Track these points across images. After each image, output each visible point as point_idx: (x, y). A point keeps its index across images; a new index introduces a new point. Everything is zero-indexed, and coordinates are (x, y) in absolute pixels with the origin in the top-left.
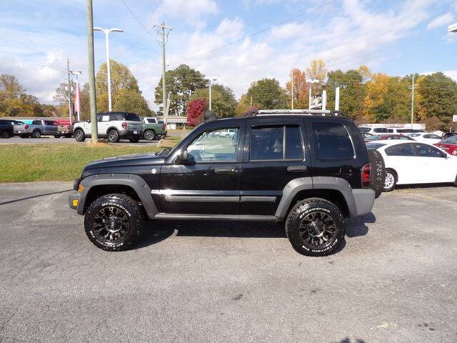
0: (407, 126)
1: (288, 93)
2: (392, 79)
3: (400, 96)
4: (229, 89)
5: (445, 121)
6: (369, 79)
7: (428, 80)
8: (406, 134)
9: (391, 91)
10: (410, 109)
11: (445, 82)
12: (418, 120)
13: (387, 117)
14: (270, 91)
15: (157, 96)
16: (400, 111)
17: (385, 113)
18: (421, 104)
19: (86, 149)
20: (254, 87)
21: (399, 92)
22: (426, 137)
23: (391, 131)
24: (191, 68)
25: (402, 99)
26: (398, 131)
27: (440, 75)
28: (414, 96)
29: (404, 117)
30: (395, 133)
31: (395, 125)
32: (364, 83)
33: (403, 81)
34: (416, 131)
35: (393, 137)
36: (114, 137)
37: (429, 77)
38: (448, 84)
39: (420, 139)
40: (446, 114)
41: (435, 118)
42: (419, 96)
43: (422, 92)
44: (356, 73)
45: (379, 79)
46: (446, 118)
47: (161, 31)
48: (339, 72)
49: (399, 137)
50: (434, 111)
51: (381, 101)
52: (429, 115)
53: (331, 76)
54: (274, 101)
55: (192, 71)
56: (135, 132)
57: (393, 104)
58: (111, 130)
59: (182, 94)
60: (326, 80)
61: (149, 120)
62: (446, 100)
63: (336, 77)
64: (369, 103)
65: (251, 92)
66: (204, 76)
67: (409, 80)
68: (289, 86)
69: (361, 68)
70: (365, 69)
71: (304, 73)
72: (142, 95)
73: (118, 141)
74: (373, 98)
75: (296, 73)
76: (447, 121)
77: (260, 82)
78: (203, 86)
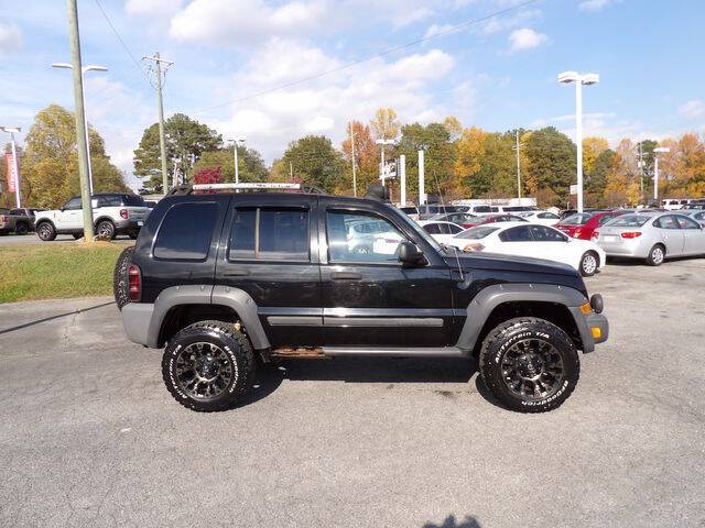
0: (514, 203)
1: (344, 158)
2: (490, 136)
3: (502, 160)
4: (255, 153)
5: (561, 194)
6: (460, 136)
7: (537, 138)
8: (515, 214)
9: (489, 153)
10: (516, 178)
11: (559, 139)
12: (527, 194)
13: (485, 190)
14: (318, 155)
15: (137, 164)
16: (503, 181)
17: (483, 184)
18: (529, 170)
20: (294, 149)
21: (501, 154)
22: (540, 216)
23: (496, 210)
24: (192, 119)
25: (505, 165)
26: (505, 210)
27: (551, 131)
28: (520, 160)
29: (509, 189)
30: (501, 212)
31: (499, 201)
32: (452, 141)
33: (504, 139)
34: (527, 209)
35: (499, 219)
36: (106, 231)
37: (536, 133)
38: (562, 143)
39: (533, 220)
40: (562, 184)
41: (548, 190)
42: (526, 160)
43: (529, 154)
44: (441, 127)
45: (473, 136)
46: (562, 189)
48: (417, 126)
49: (509, 218)
50: (546, 180)
51: (477, 168)
52: (541, 186)
53: (407, 131)
54: (326, 169)
55: (195, 125)
56: (140, 223)
57: (493, 171)
58: (103, 221)
59: (179, 160)
60: (400, 137)
62: (560, 165)
63: (412, 132)
64: (461, 171)
65: (289, 156)
66: (214, 132)
67: (511, 137)
68: (346, 147)
69: (448, 121)
70: (454, 123)
71: (367, 128)
72: (111, 162)
74: (465, 163)
75: (357, 127)
76: (563, 194)
77: (301, 141)
78: (212, 148)
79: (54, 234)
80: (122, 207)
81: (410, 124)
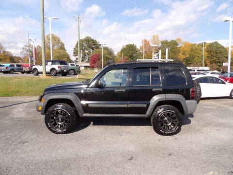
0: (201, 68)
1: (141, 51)
2: (193, 45)
3: (197, 53)
4: (111, 49)
5: (218, 66)
6: (182, 45)
8: (201, 72)
9: (192, 50)
10: (202, 60)
11: (219, 46)
12: (206, 65)
13: (190, 64)
14: (132, 50)
15: (74, 52)
16: (197, 61)
17: (190, 61)
18: (207, 57)
19: (40, 80)
20: (124, 48)
21: (197, 51)
22: (212, 73)
23: (194, 71)
24: (92, 38)
25: (198, 55)
26: (197, 71)
27: (216, 43)
28: (204, 53)
29: (199, 64)
30: (196, 71)
31: (195, 68)
32: (179, 46)
33: (198, 46)
34: (206, 71)
35: (195, 74)
36: (54, 73)
37: (211, 44)
38: (220, 47)
39: (209, 75)
40: (219, 62)
41: (214, 64)
42: (206, 53)
43: (207, 51)
44: (175, 41)
45: (186, 44)
46: (220, 64)
47: (78, 19)
48: (166, 41)
49: (199, 74)
50: (214, 61)
51: (188, 55)
52: (211, 63)
53: (162, 43)
54: (134, 55)
55: (93, 40)
56: (65, 71)
57: (193, 58)
58: (53, 69)
59: (87, 51)
60: (160, 45)
61: (71, 64)
62: (219, 55)
63: (165, 43)
65: (122, 51)
67: (201, 45)
68: (141, 48)
69: (177, 39)
70: (179, 40)
71: (149, 41)
72: (67, 52)
73: (56, 75)
74: (183, 54)
75: (145, 41)
76: (220, 66)
77: (127, 46)
78: (98, 47)
79: (38, 73)
80: (59, 65)
81: (164, 40)
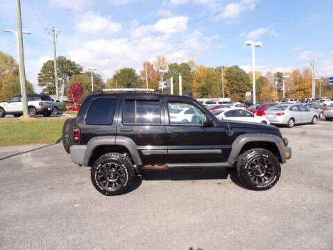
1: (142, 78)
2: (209, 69)
3: (215, 80)
4: (99, 75)
5: (241, 96)
6: (195, 69)
7: (230, 71)
9: (208, 77)
10: (221, 88)
11: (239, 71)
12: (226, 96)
13: (207, 94)
15: (40, 80)
16: (215, 90)
17: (207, 91)
18: (227, 85)
20: (118, 74)
21: (214, 77)
22: (236, 106)
24: (67, 59)
25: (216, 82)
26: (219, 103)
27: (236, 67)
28: (223, 80)
32: (192, 71)
33: (215, 70)
37: (230, 68)
38: (241, 73)
40: (241, 91)
41: (236, 94)
42: (226, 80)
43: (226, 78)
44: (186, 65)
45: (202, 69)
46: (242, 94)
50: (235, 90)
51: (204, 83)
52: (232, 92)
53: (170, 66)
54: (133, 84)
55: (69, 62)
56: (49, 109)
57: (211, 86)
60: (167, 69)
62: (241, 83)
63: (174, 67)
64: (196, 85)
65: (115, 77)
66: (79, 65)
67: (219, 69)
68: (143, 73)
69: (190, 62)
70: (192, 62)
71: (152, 65)
74: (198, 82)
75: (148, 64)
77: (121, 70)
78: (78, 73)
79: (5, 114)
80: (40, 101)
